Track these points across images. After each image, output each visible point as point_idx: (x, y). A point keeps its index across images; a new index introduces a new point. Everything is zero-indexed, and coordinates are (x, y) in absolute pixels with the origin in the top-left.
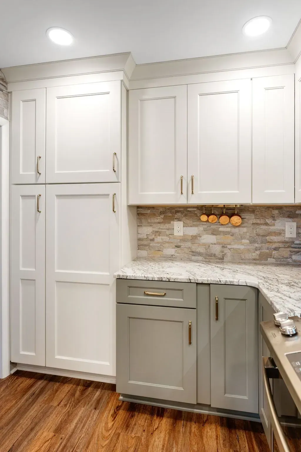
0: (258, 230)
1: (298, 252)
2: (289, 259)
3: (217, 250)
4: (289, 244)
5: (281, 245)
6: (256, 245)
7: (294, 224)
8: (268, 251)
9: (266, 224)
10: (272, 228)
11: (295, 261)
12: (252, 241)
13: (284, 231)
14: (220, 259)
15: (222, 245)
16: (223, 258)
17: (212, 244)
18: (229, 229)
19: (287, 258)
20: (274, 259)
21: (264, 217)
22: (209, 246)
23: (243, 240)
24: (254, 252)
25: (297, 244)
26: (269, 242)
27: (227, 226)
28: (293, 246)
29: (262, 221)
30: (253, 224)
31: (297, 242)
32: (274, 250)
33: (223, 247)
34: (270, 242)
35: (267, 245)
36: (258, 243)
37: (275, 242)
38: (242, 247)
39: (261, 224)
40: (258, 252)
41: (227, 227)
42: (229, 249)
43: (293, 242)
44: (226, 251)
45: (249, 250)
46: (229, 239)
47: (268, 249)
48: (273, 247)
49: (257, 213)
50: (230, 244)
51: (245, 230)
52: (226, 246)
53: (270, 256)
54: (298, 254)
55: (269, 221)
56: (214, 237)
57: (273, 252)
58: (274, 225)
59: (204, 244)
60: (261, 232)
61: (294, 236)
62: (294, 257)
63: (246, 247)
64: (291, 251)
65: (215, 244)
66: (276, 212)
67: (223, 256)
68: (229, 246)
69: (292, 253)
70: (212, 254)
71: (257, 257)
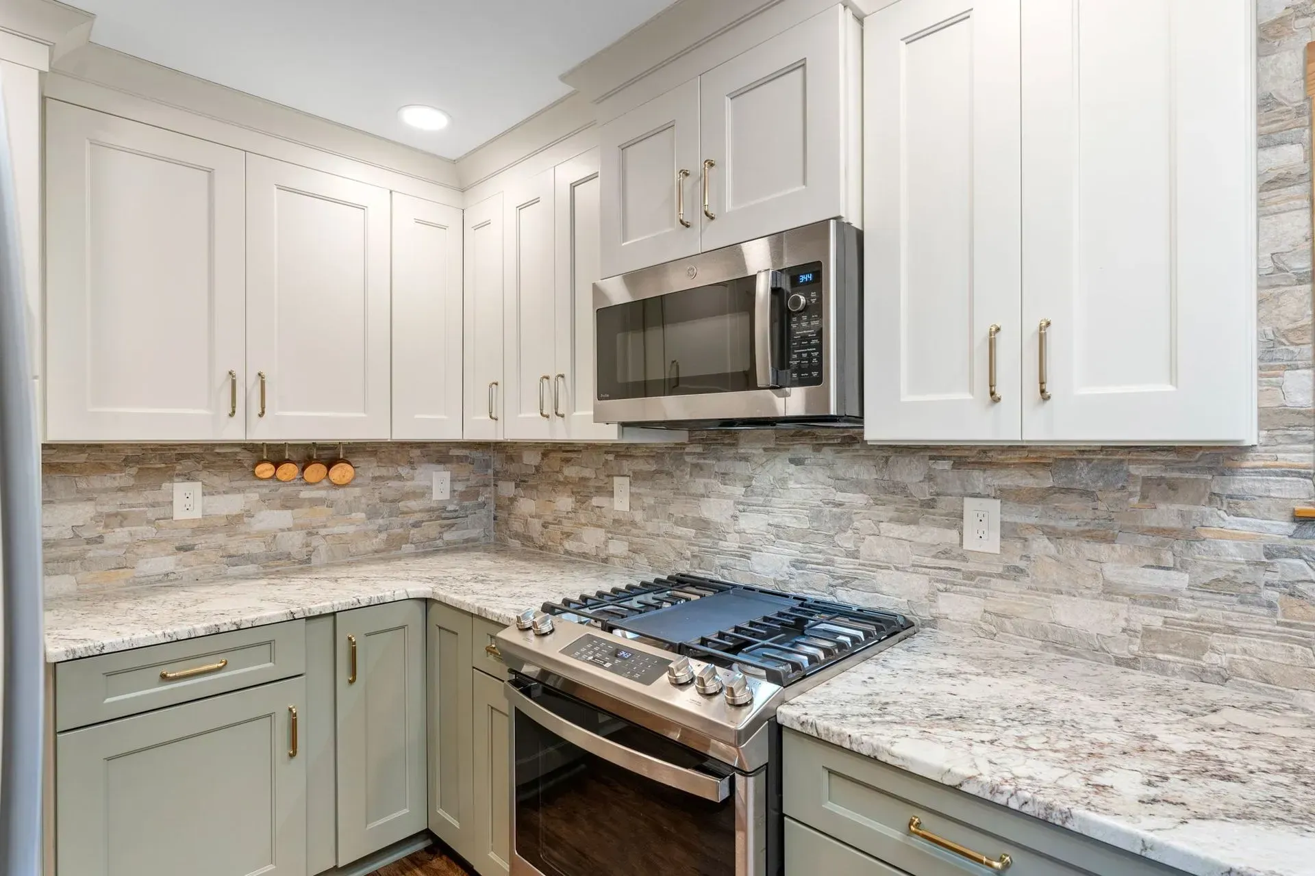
0: (383, 490)
1: (452, 525)
2: (438, 541)
3: (294, 542)
4: (438, 513)
5: (425, 516)
6: (381, 521)
7: (447, 475)
8: (400, 531)
9: (399, 477)
10: (409, 483)
11: (448, 543)
12: (372, 514)
13: (430, 488)
14: (301, 562)
15: (306, 531)
16: (310, 559)
17: (282, 530)
18: (322, 494)
19: (435, 539)
20: (413, 545)
21: (394, 462)
22: (275, 537)
23: (353, 514)
24: (376, 537)
25: (451, 511)
26: (403, 513)
27: (319, 485)
28: (443, 515)
29: (391, 472)
30: (375, 478)
31: (450, 508)
32: (413, 526)
33: (310, 534)
34: (406, 513)
35: (399, 520)
36: (383, 518)
37: (414, 512)
38: (351, 529)
39: (389, 478)
40: (383, 536)
41: (318, 489)
42: (324, 537)
43: (444, 509)
44: (316, 542)
45: (366, 534)
46: (322, 513)
47: (402, 526)
48: (410, 522)
49: (382, 455)
50: (325, 526)
51: (357, 491)
52: (314, 531)
53: (405, 539)
54: (453, 529)
55: (404, 471)
56: (288, 513)
57: (412, 532)
58: (413, 479)
59: (261, 534)
60: (390, 494)
61: (446, 496)
62: (448, 536)
63: (358, 528)
64: (442, 526)
65: (289, 530)
66: (417, 452)
67: (309, 554)
68: (323, 532)
69: (443, 529)
70: (281, 554)
71: (383, 546)
